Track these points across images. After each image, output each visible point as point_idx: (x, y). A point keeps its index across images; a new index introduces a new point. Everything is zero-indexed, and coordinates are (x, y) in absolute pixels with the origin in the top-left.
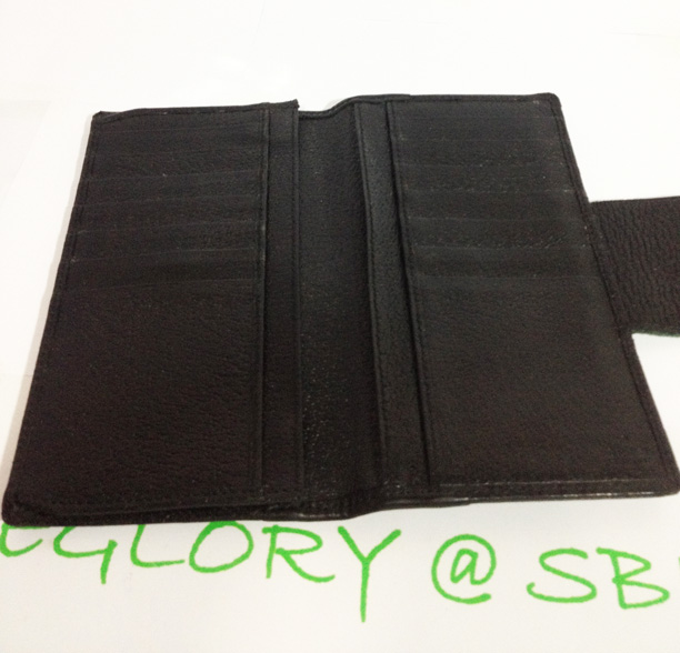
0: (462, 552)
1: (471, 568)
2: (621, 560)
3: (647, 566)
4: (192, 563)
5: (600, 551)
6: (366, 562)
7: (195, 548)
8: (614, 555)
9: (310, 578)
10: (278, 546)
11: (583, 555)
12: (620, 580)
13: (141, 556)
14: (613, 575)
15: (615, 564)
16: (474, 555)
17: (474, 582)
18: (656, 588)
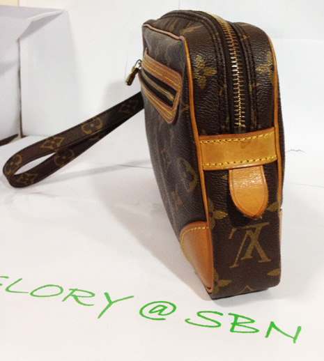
0: (159, 306)
1: (161, 311)
2: (239, 318)
3: (253, 321)
4: (32, 294)
5: (230, 314)
6: (111, 303)
7: (36, 290)
8: (236, 317)
9: (82, 304)
10: (74, 294)
11: (222, 314)
12: (235, 324)
13: (10, 289)
14: (233, 321)
15: (236, 319)
16: (165, 308)
17: (159, 314)
18: (254, 329)
